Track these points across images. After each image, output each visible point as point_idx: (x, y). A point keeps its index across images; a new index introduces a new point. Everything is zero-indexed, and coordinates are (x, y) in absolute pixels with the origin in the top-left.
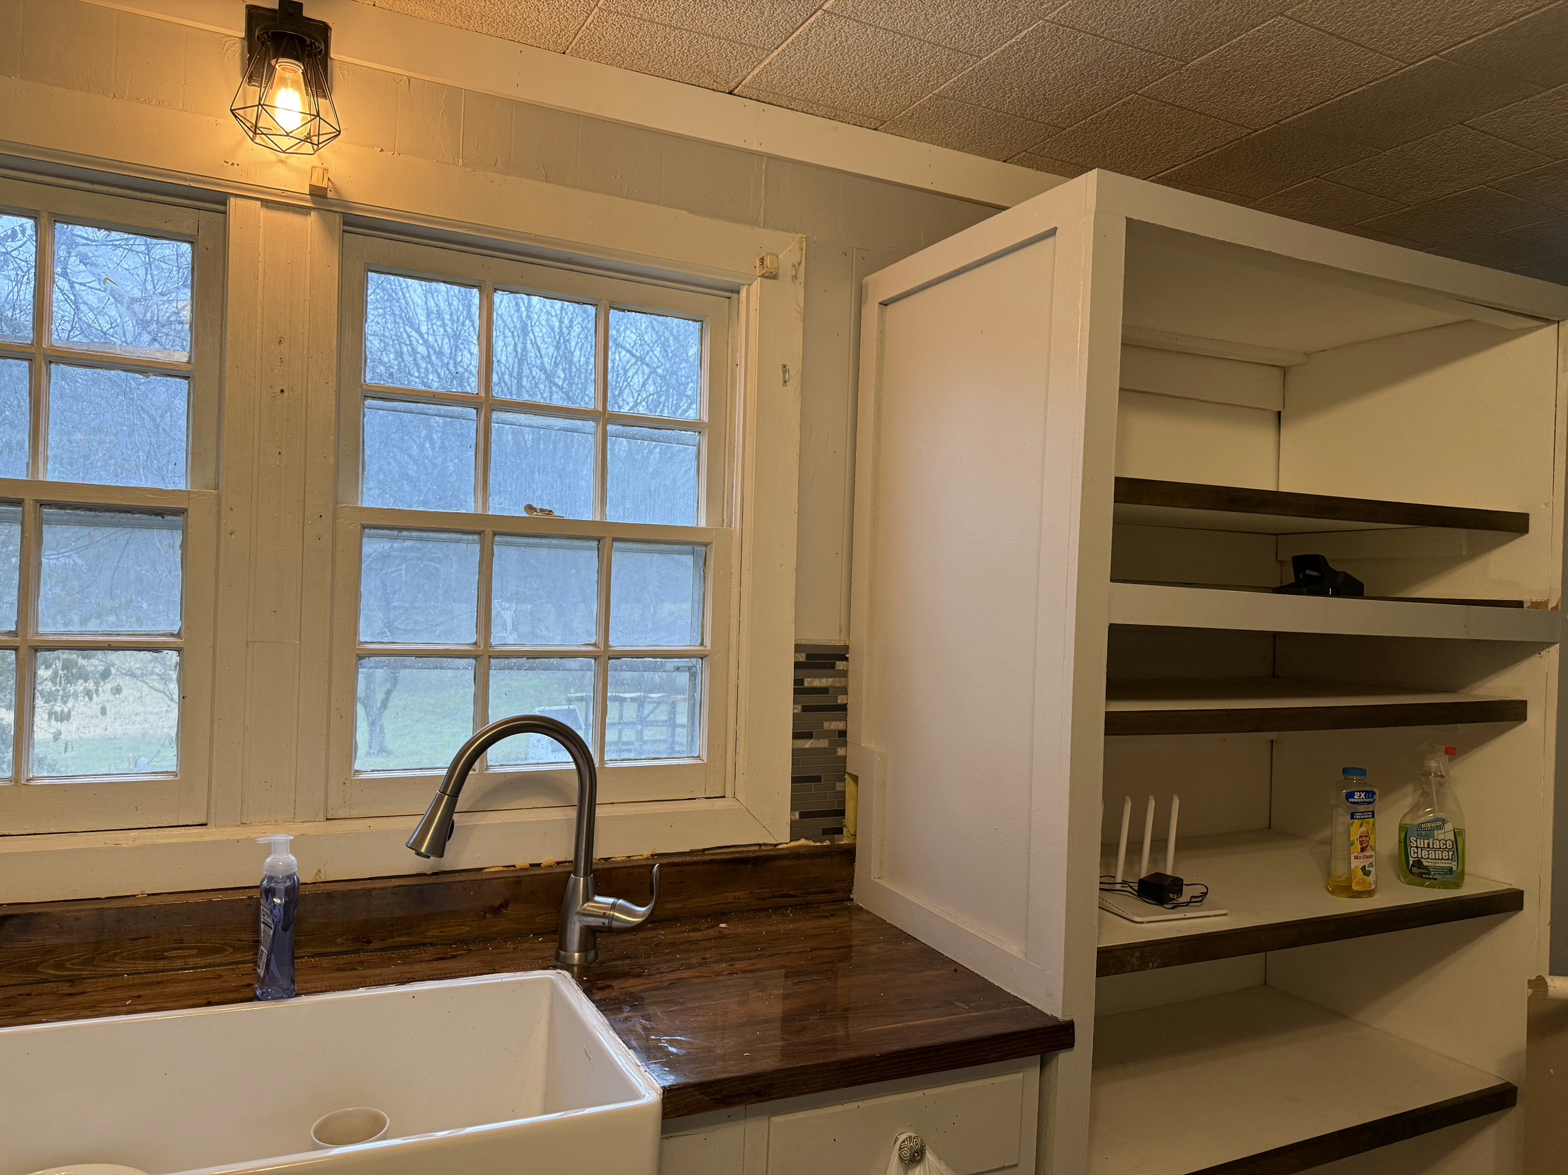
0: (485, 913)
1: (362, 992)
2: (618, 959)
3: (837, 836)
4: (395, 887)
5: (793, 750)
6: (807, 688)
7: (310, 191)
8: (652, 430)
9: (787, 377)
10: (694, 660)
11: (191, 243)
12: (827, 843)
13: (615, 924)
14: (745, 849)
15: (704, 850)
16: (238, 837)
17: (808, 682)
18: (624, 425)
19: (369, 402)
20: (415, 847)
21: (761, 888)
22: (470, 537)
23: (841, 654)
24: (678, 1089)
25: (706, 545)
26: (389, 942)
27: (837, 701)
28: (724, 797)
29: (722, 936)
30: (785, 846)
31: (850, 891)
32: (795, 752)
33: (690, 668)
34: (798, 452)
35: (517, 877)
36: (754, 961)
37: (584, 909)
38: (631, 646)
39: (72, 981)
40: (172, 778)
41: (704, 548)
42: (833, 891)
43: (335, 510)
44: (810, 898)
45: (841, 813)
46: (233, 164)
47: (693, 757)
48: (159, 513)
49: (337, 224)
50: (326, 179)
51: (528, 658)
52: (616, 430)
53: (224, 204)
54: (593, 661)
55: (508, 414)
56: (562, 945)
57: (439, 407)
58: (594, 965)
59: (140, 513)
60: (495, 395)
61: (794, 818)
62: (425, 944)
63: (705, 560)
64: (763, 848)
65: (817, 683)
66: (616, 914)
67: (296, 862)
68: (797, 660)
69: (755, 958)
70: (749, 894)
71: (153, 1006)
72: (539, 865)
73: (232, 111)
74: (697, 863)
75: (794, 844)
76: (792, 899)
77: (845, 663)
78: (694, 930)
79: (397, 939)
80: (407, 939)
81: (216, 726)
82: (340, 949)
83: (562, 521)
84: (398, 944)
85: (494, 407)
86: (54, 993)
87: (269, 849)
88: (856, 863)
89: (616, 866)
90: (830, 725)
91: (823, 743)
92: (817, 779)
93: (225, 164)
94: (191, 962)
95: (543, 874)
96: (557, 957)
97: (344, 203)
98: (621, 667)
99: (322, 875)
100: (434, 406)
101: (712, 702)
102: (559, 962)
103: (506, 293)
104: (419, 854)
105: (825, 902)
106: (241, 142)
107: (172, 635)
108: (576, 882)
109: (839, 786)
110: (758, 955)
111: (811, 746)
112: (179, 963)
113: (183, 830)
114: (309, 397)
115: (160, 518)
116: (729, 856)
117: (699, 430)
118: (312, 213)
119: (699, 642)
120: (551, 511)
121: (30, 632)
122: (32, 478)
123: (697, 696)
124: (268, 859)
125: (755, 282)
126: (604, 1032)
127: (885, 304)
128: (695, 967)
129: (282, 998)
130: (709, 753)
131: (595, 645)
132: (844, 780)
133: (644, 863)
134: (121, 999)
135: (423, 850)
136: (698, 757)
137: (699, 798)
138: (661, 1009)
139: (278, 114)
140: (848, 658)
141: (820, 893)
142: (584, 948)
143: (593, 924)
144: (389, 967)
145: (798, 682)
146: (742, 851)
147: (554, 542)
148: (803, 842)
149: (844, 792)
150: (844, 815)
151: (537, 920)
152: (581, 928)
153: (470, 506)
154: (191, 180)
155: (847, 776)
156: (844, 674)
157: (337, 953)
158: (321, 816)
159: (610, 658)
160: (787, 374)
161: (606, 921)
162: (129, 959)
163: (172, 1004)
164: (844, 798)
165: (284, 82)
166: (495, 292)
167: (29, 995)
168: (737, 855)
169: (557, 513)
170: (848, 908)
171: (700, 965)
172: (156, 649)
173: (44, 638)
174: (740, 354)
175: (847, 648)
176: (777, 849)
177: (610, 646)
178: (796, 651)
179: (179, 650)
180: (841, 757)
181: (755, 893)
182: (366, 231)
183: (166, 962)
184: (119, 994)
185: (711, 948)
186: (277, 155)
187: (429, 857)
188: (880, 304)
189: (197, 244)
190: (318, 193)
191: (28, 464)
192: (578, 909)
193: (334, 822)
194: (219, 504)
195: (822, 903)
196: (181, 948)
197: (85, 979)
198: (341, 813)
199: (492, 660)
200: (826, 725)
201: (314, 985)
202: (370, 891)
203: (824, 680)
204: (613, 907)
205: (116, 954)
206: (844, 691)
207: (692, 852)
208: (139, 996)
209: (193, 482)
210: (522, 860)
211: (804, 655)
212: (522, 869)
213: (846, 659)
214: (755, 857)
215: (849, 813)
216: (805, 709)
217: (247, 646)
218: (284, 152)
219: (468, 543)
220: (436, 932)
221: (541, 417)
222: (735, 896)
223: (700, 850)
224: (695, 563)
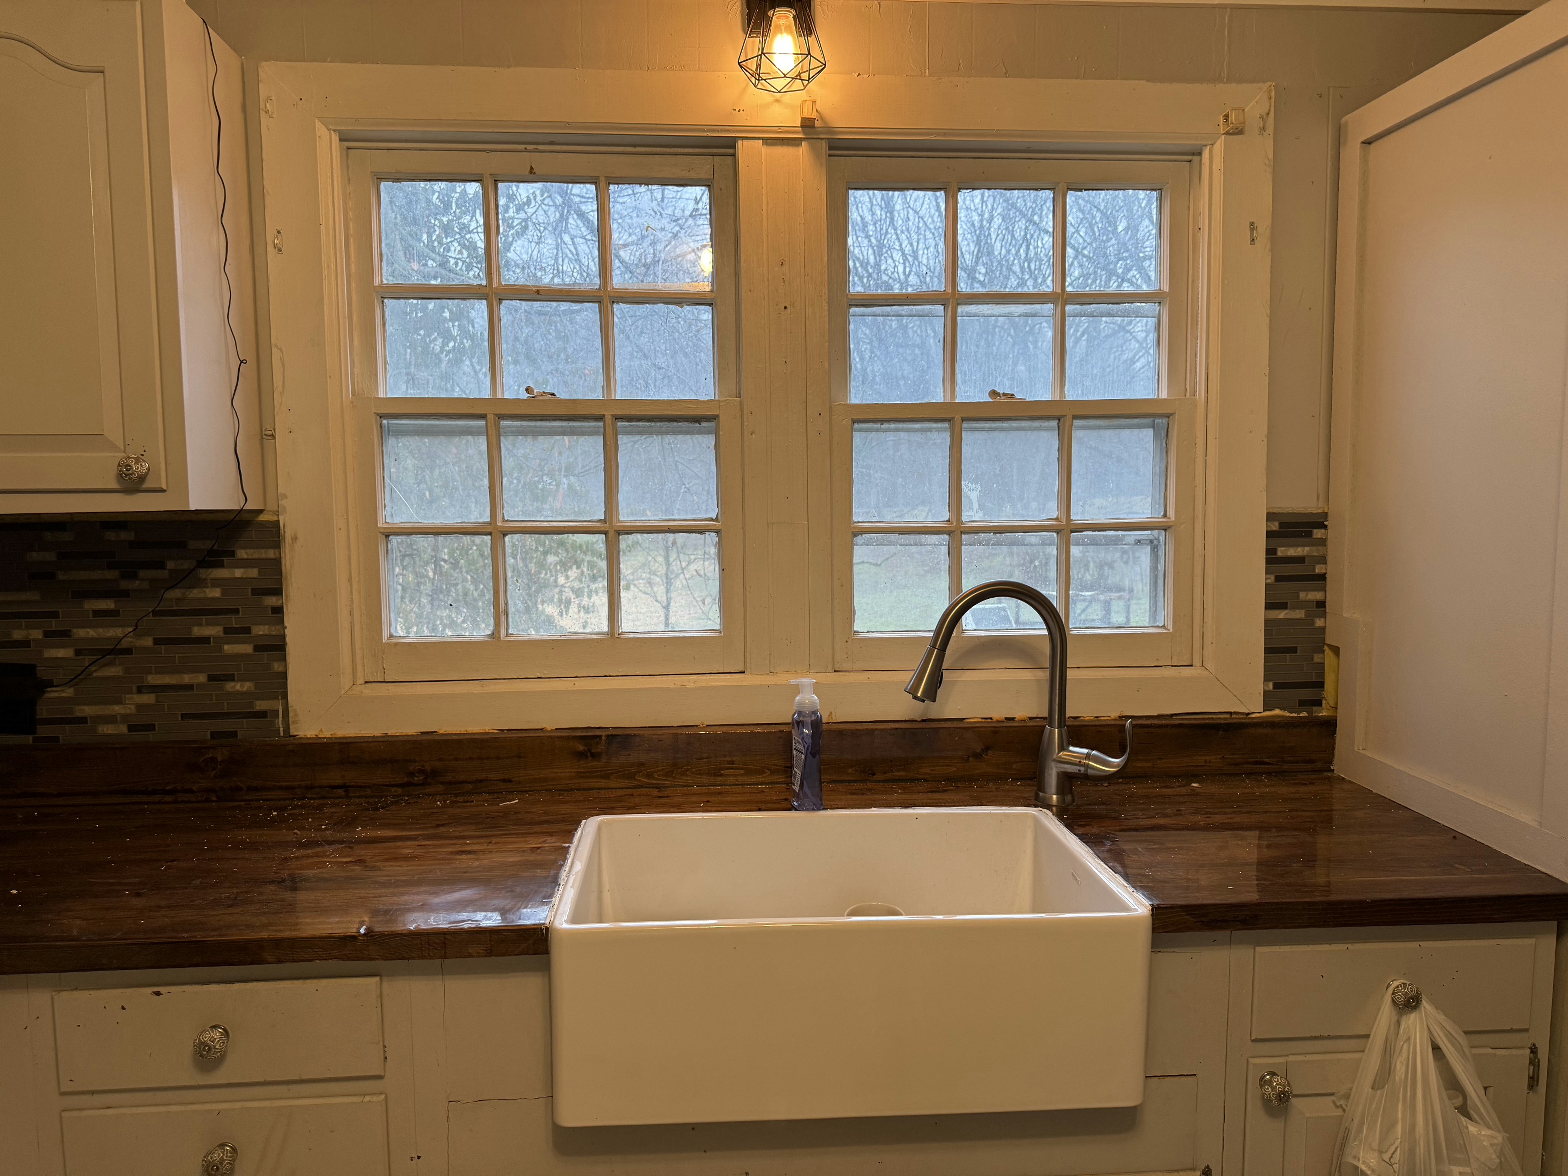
0: (969, 757)
1: (874, 811)
2: (1095, 804)
3: (1315, 708)
4: (893, 729)
5: (1265, 621)
6: (1281, 558)
7: (801, 123)
8: (1110, 305)
9: (1255, 234)
10: (1156, 532)
11: (708, 186)
12: (1304, 714)
13: (1090, 772)
14: (1214, 716)
15: (1172, 715)
16: (768, 683)
17: (1282, 552)
18: (1082, 304)
19: (853, 310)
20: (913, 692)
21: (1234, 754)
22: (939, 425)
23: (1319, 522)
24: (1166, 908)
25: (1168, 416)
26: (889, 775)
27: (1314, 570)
28: (1192, 666)
29: (1194, 793)
30: (1258, 715)
31: (1331, 763)
32: (1267, 621)
33: (1151, 541)
34: (1268, 311)
35: (995, 727)
36: (1229, 816)
37: (1060, 757)
38: (1092, 519)
39: (658, 787)
40: (717, 634)
41: (1165, 421)
42: (1312, 761)
43: (831, 408)
44: (1285, 767)
45: (1321, 685)
46: (740, 110)
47: (1158, 626)
48: (697, 420)
49: (824, 150)
50: (814, 110)
51: (995, 533)
52: (1074, 310)
53: (733, 146)
54: (1055, 535)
55: (972, 306)
56: (1041, 786)
57: (911, 307)
58: (1071, 807)
59: (684, 421)
60: (959, 289)
61: (1267, 689)
62: (919, 780)
63: (1168, 431)
64: (1234, 716)
65: (1292, 552)
66: (1090, 763)
67: (818, 701)
68: (1269, 529)
69: (1230, 814)
70: (1220, 759)
71: (719, 809)
72: (1013, 719)
73: (739, 63)
74: (1166, 726)
75: (1267, 713)
76: (1266, 766)
77: (1323, 530)
78: (1166, 787)
79: (896, 773)
80: (904, 774)
81: (748, 593)
82: (850, 778)
83: (1024, 403)
84: (897, 778)
85: (959, 301)
86: (649, 795)
87: (797, 689)
88: (1338, 736)
89: (1085, 723)
90: (1306, 595)
91: (1299, 614)
92: (1294, 650)
93: (733, 112)
94: (741, 779)
95: (1018, 726)
96: (1037, 797)
97: (829, 129)
98: (1083, 540)
99: (833, 716)
100: (907, 307)
101: (1176, 573)
102: (1039, 802)
103: (968, 191)
104: (915, 698)
105: (1303, 772)
106: (745, 90)
107: (712, 519)
108: (1052, 733)
109: (1317, 658)
110: (1234, 812)
111: (1287, 617)
112: (732, 780)
113: (728, 676)
114: (807, 310)
115: (698, 425)
116: (1198, 722)
117: (1159, 300)
118: (803, 143)
119: (1162, 513)
120: (1013, 395)
121: (615, 519)
122: (607, 397)
123: (1161, 567)
124: (797, 698)
125: (1219, 141)
126: (1090, 859)
127: (1368, 142)
128: (1170, 816)
129: (813, 809)
130: (1174, 622)
131: (1057, 519)
132: (1323, 652)
133: (1113, 723)
134: (696, 803)
135: (919, 695)
136: (1164, 626)
137: (1165, 666)
138: (1142, 846)
139: (775, 59)
140: (1326, 526)
141: (1297, 762)
142: (1060, 792)
143: (1069, 771)
144: (892, 794)
145: (1270, 552)
146: (1213, 718)
147: (1015, 424)
148: (1277, 712)
149: (1323, 663)
150: (1323, 687)
151: (1014, 767)
152: (1058, 772)
153: (938, 396)
154: (708, 131)
155: (1326, 648)
156: (1323, 542)
157: (850, 781)
158: (830, 669)
159: (1072, 532)
160: (1255, 232)
161: (1082, 769)
162: (697, 774)
163: (732, 808)
164: (1324, 669)
165: (779, 29)
166: (959, 191)
167: (632, 795)
168: (1207, 721)
169: (1018, 396)
170: (1329, 778)
171: (1176, 815)
172: (701, 531)
173: (624, 524)
174: (1203, 217)
175: (1325, 515)
176: (1250, 718)
177: (1072, 520)
178: (1267, 520)
179: (717, 532)
180: (1320, 628)
181: (1227, 758)
182: (846, 152)
183: (722, 778)
184: (694, 799)
185: (1185, 803)
186: (774, 96)
187: (923, 701)
188: (1362, 143)
189: (713, 187)
190: (808, 124)
191: (603, 387)
192: (1055, 756)
193: (840, 673)
194: (742, 409)
195: (1300, 772)
196: (732, 768)
197: (668, 787)
198: (845, 666)
199: (963, 536)
200: (1302, 595)
201: (836, 803)
202: (873, 730)
203: (1300, 549)
204: (1088, 757)
205: (688, 770)
206: (1323, 560)
207: (1160, 717)
208: (708, 801)
209: (720, 392)
210: (998, 713)
211: (1277, 524)
212: (998, 721)
213: (1325, 527)
214: (1226, 723)
215: (1329, 685)
216: (1278, 579)
217: (768, 527)
218: (779, 92)
219: (939, 430)
220: (927, 770)
221: (1002, 306)
222: (1206, 760)
223: (1167, 715)
224: (1156, 436)
